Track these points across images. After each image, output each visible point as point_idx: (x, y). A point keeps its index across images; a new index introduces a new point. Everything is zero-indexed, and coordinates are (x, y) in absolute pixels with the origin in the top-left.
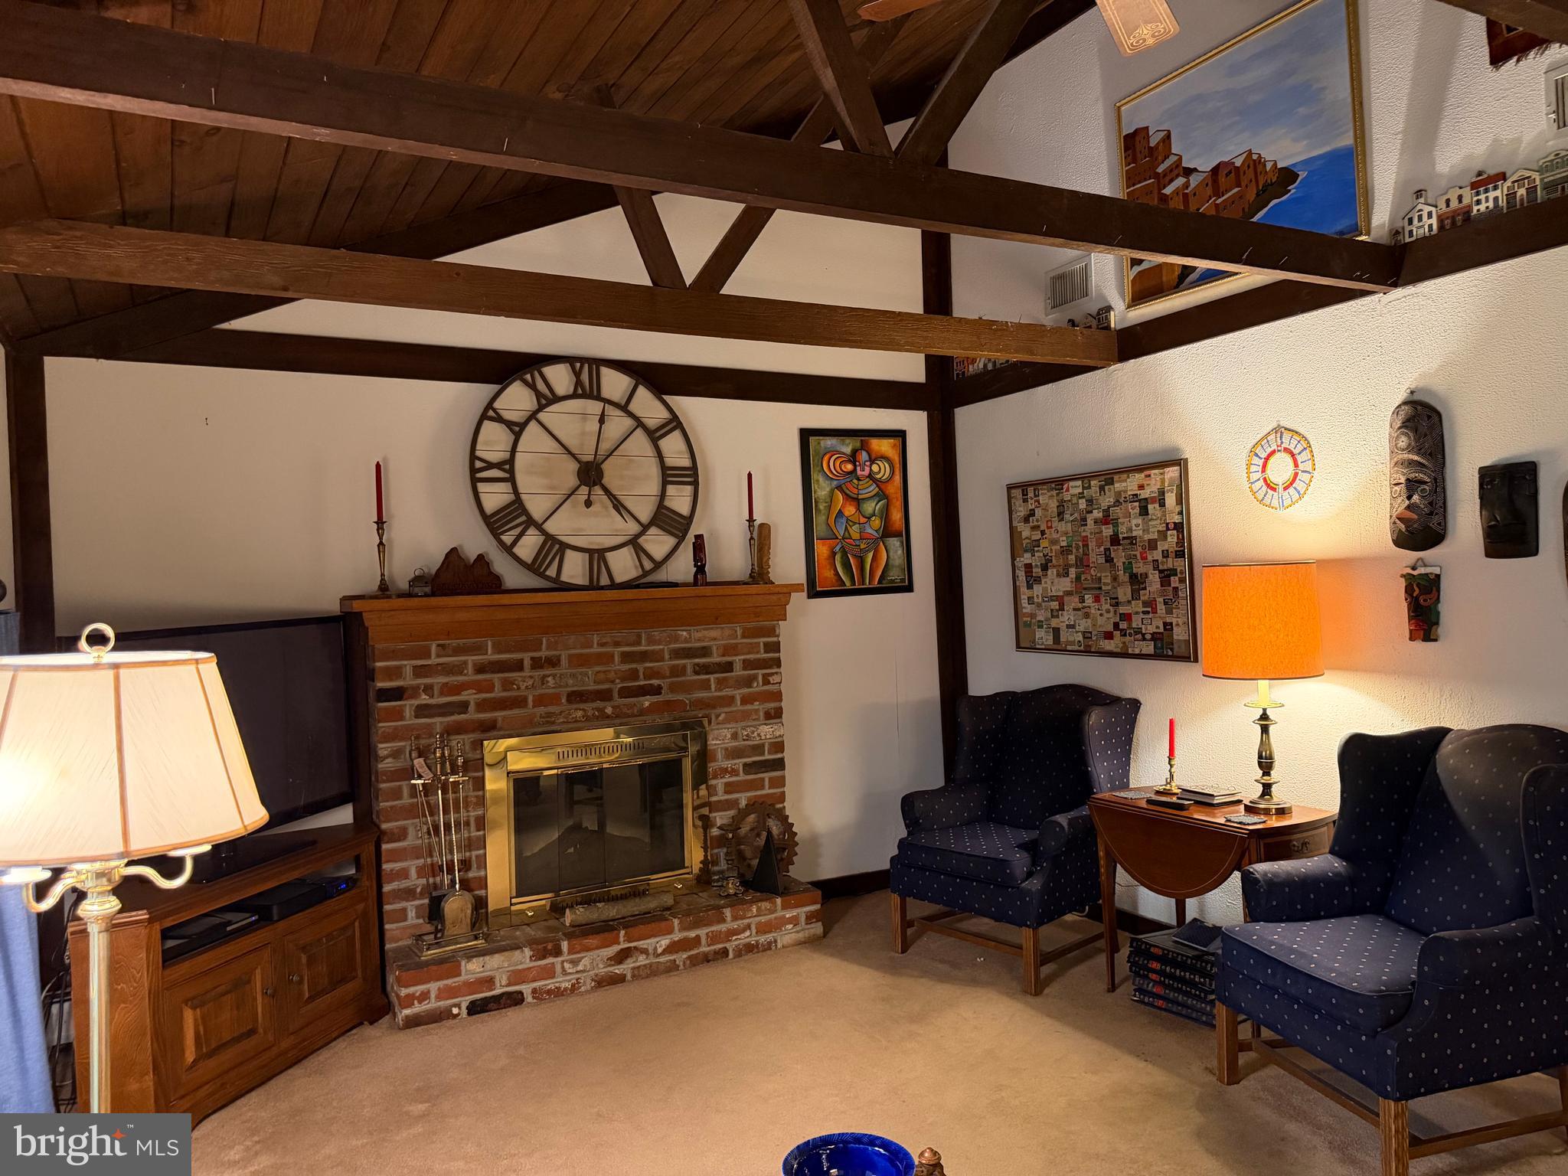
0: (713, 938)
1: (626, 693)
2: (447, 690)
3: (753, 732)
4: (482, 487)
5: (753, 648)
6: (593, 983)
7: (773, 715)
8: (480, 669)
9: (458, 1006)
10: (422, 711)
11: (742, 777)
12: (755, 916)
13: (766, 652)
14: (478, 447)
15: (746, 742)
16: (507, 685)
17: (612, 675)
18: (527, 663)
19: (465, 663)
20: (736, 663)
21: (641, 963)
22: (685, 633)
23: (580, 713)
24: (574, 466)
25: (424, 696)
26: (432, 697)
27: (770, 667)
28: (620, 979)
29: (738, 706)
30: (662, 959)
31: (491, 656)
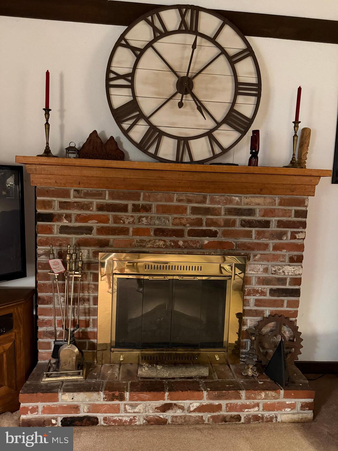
0: (231, 408)
1: (192, 233)
2: (79, 219)
3: (279, 270)
4: (113, 91)
5: (286, 213)
6: (144, 421)
7: (295, 260)
8: (100, 208)
9: (56, 419)
10: (64, 229)
11: (268, 297)
12: (263, 399)
13: (295, 217)
14: (114, 64)
15: (274, 275)
16: (117, 220)
17: (184, 221)
18: (130, 207)
19: (91, 203)
20: (272, 222)
21: (178, 414)
22: (237, 198)
23: (161, 243)
24: (174, 79)
25: (65, 221)
26: (70, 221)
27: (298, 228)
28: (162, 422)
29: (270, 250)
30: (193, 414)
31: (107, 200)
